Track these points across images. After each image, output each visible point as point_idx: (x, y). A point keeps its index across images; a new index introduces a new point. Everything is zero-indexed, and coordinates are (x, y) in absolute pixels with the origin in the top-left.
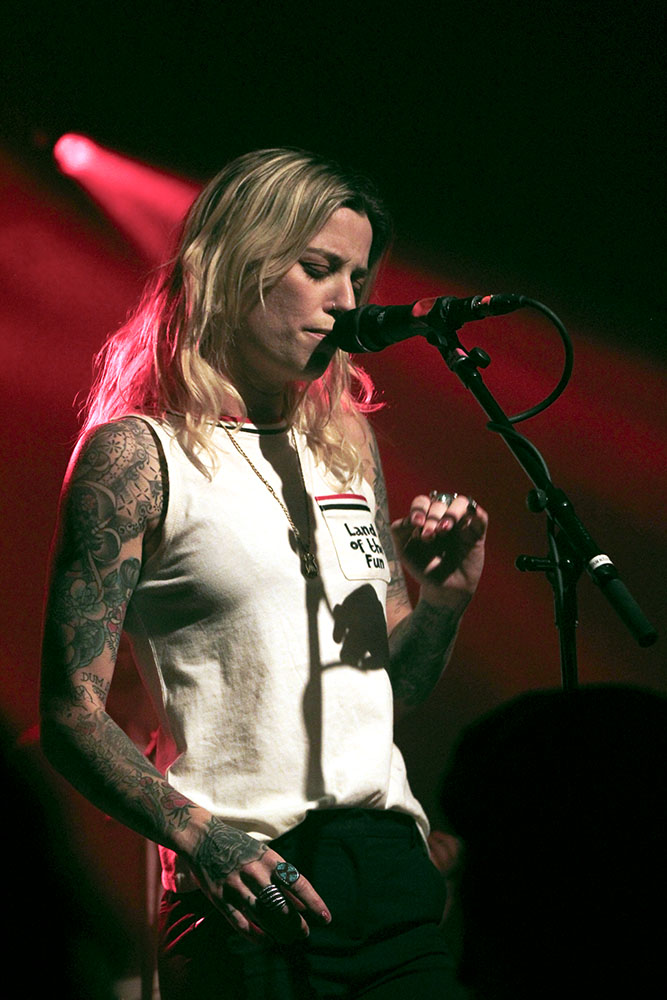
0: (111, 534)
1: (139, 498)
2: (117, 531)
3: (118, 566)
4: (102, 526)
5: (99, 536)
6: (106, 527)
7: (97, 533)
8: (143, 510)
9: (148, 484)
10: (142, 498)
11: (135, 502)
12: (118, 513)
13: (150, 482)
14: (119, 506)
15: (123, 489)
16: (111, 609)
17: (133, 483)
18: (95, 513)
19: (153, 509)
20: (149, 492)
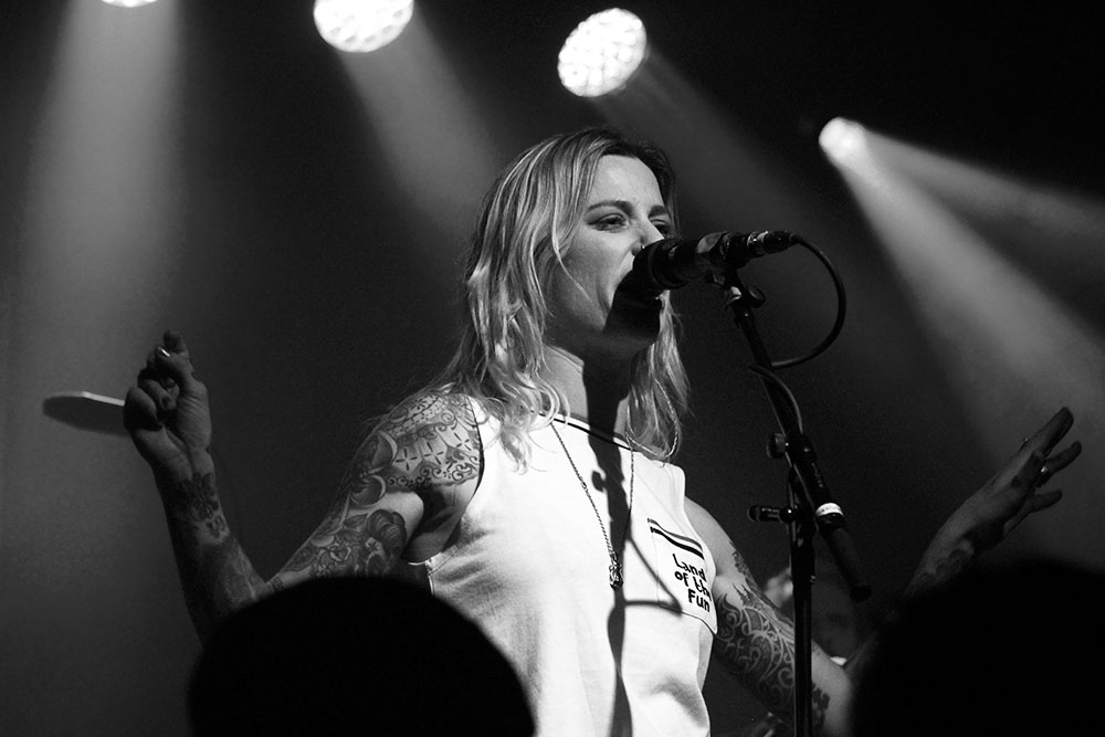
0: (377, 482)
1: (426, 458)
2: (386, 482)
3: (370, 513)
4: (373, 471)
5: (366, 481)
6: (376, 473)
7: (364, 477)
8: (427, 471)
9: (445, 449)
10: (431, 459)
11: (419, 460)
12: (394, 464)
13: (449, 447)
14: (398, 458)
15: (411, 445)
16: (336, 544)
17: (425, 442)
18: (370, 458)
19: (441, 475)
20: (443, 456)
